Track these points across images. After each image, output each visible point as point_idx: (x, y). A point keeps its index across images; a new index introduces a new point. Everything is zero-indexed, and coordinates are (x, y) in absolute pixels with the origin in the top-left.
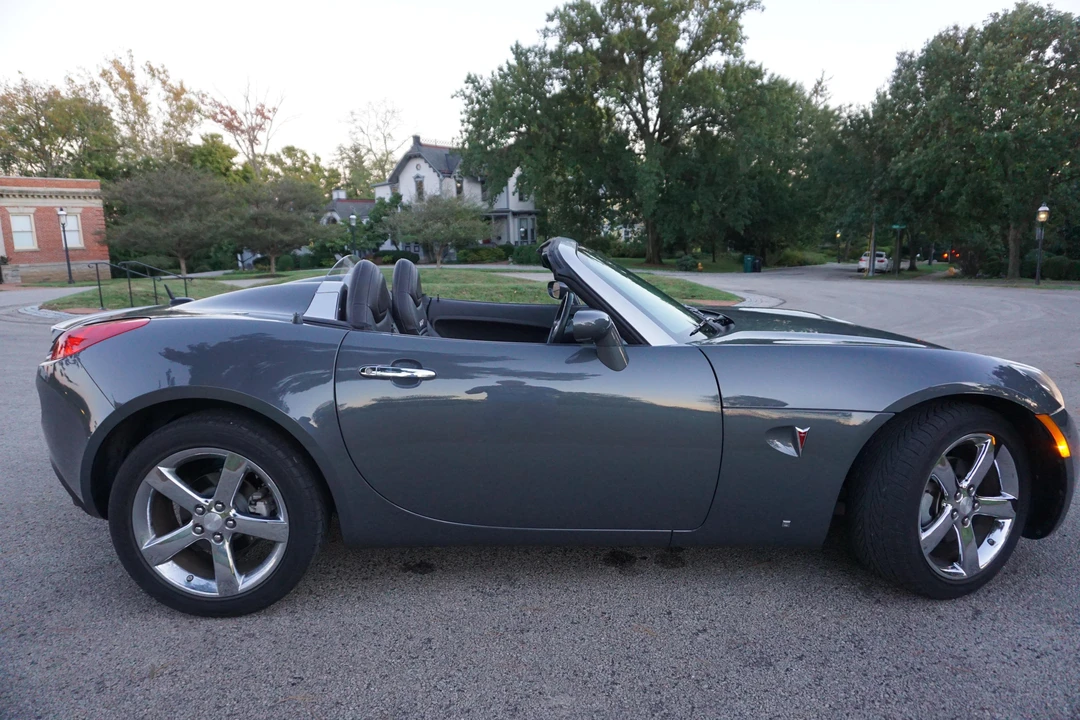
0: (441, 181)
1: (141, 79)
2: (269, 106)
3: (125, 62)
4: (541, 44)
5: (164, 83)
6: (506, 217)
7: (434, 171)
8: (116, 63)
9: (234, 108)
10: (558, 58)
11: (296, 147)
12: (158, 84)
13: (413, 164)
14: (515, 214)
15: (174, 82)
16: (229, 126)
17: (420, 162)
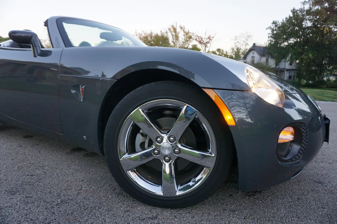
0: (261, 58)
1: (178, 30)
2: (212, 36)
3: (175, 26)
4: (302, 7)
5: (184, 31)
6: (284, 71)
7: (259, 55)
8: (173, 26)
9: (202, 37)
10: (309, 12)
11: (221, 49)
12: (182, 31)
13: (252, 53)
14: (287, 70)
15: (186, 30)
16: (200, 42)
17: (254, 52)
